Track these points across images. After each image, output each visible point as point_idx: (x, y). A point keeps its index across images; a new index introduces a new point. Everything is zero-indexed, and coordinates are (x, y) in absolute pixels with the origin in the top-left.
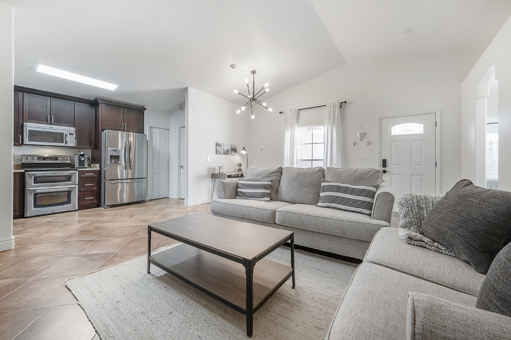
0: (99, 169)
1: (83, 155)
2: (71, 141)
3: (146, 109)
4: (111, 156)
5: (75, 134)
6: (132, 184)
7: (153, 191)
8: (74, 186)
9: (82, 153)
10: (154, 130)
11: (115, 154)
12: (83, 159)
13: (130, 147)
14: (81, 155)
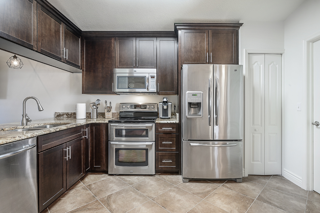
0: (177, 122)
1: (166, 102)
2: (152, 86)
3: (241, 24)
4: (190, 104)
5: (156, 77)
6: (224, 148)
7: (253, 161)
8: (151, 143)
9: (165, 100)
10: (255, 58)
11: (194, 100)
12: (165, 107)
13: (216, 88)
14: (164, 102)
